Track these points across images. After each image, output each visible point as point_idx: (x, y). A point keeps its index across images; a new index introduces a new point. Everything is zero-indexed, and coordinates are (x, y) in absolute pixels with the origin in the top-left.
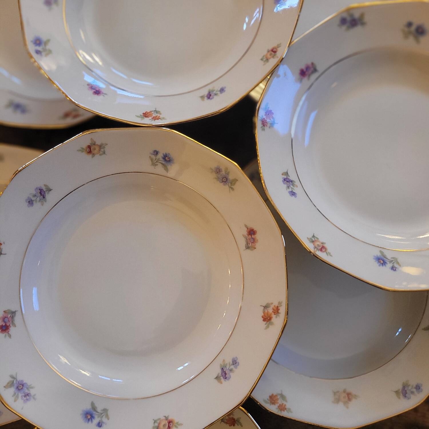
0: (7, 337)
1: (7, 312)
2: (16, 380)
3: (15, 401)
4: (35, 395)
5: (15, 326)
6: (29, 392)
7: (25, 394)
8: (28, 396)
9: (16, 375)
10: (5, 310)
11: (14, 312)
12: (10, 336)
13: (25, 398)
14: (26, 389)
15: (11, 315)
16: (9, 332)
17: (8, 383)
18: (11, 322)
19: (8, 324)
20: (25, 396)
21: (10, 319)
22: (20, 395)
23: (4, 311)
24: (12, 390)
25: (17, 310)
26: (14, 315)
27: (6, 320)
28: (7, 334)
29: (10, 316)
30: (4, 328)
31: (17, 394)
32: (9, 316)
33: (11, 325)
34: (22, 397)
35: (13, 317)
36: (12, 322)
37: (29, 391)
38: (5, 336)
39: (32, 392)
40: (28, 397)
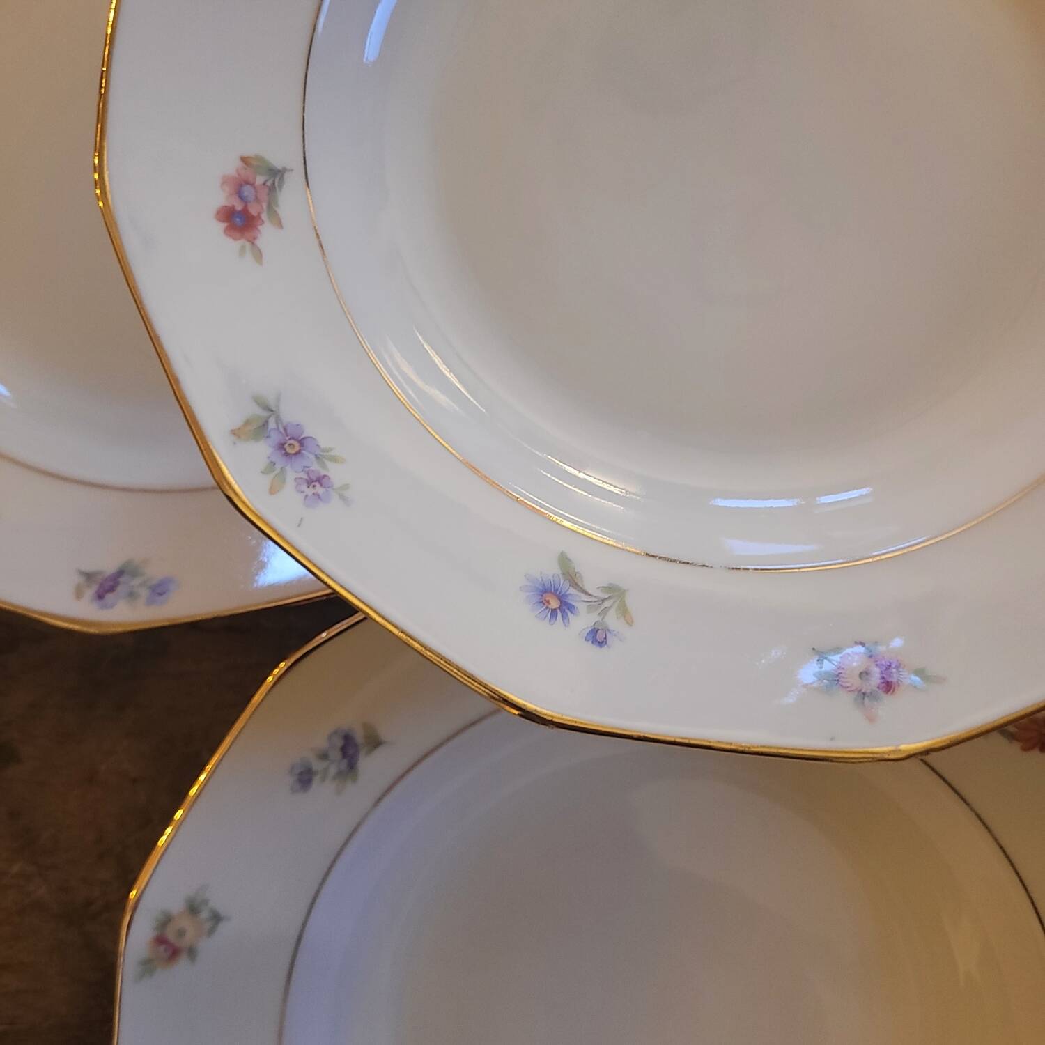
0: (249, 255)
1: (254, 163)
2: (278, 420)
3: (272, 491)
4: (346, 487)
5: (279, 224)
6: (323, 473)
7: (308, 474)
8: (321, 485)
9: (278, 400)
10: (246, 154)
11: (279, 171)
12: (258, 255)
13: (310, 491)
14: (312, 457)
15: (267, 181)
16: (255, 238)
17: (247, 423)
18: (265, 206)
19: (253, 211)
20: (310, 482)
21: (263, 195)
22: (291, 476)
23: (244, 160)
24: (262, 450)
25: (288, 167)
26: (276, 184)
27: (247, 191)
28: (248, 245)
29: (264, 184)
30: (238, 220)
31: (278, 467)
32: (260, 180)
33: (264, 216)
34: (298, 485)
35: (272, 190)
36: (269, 206)
37: (324, 466)
38: (242, 249)
39: (335, 473)
40: (319, 490)
